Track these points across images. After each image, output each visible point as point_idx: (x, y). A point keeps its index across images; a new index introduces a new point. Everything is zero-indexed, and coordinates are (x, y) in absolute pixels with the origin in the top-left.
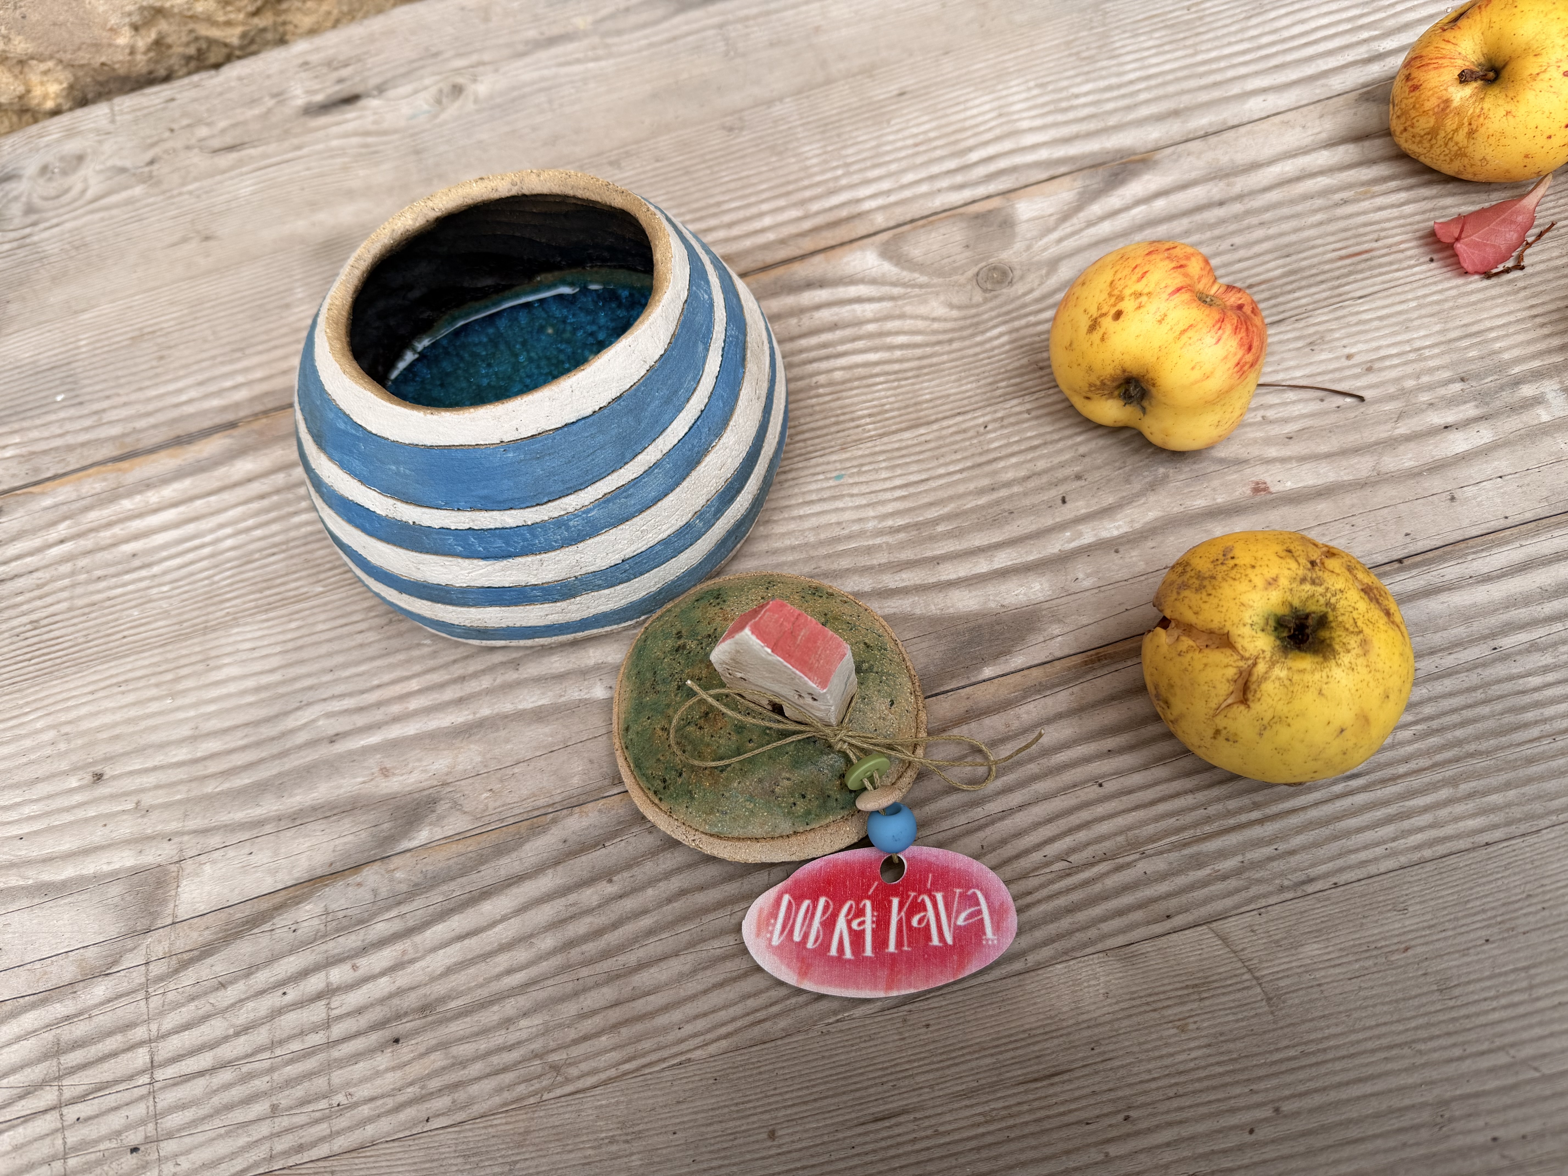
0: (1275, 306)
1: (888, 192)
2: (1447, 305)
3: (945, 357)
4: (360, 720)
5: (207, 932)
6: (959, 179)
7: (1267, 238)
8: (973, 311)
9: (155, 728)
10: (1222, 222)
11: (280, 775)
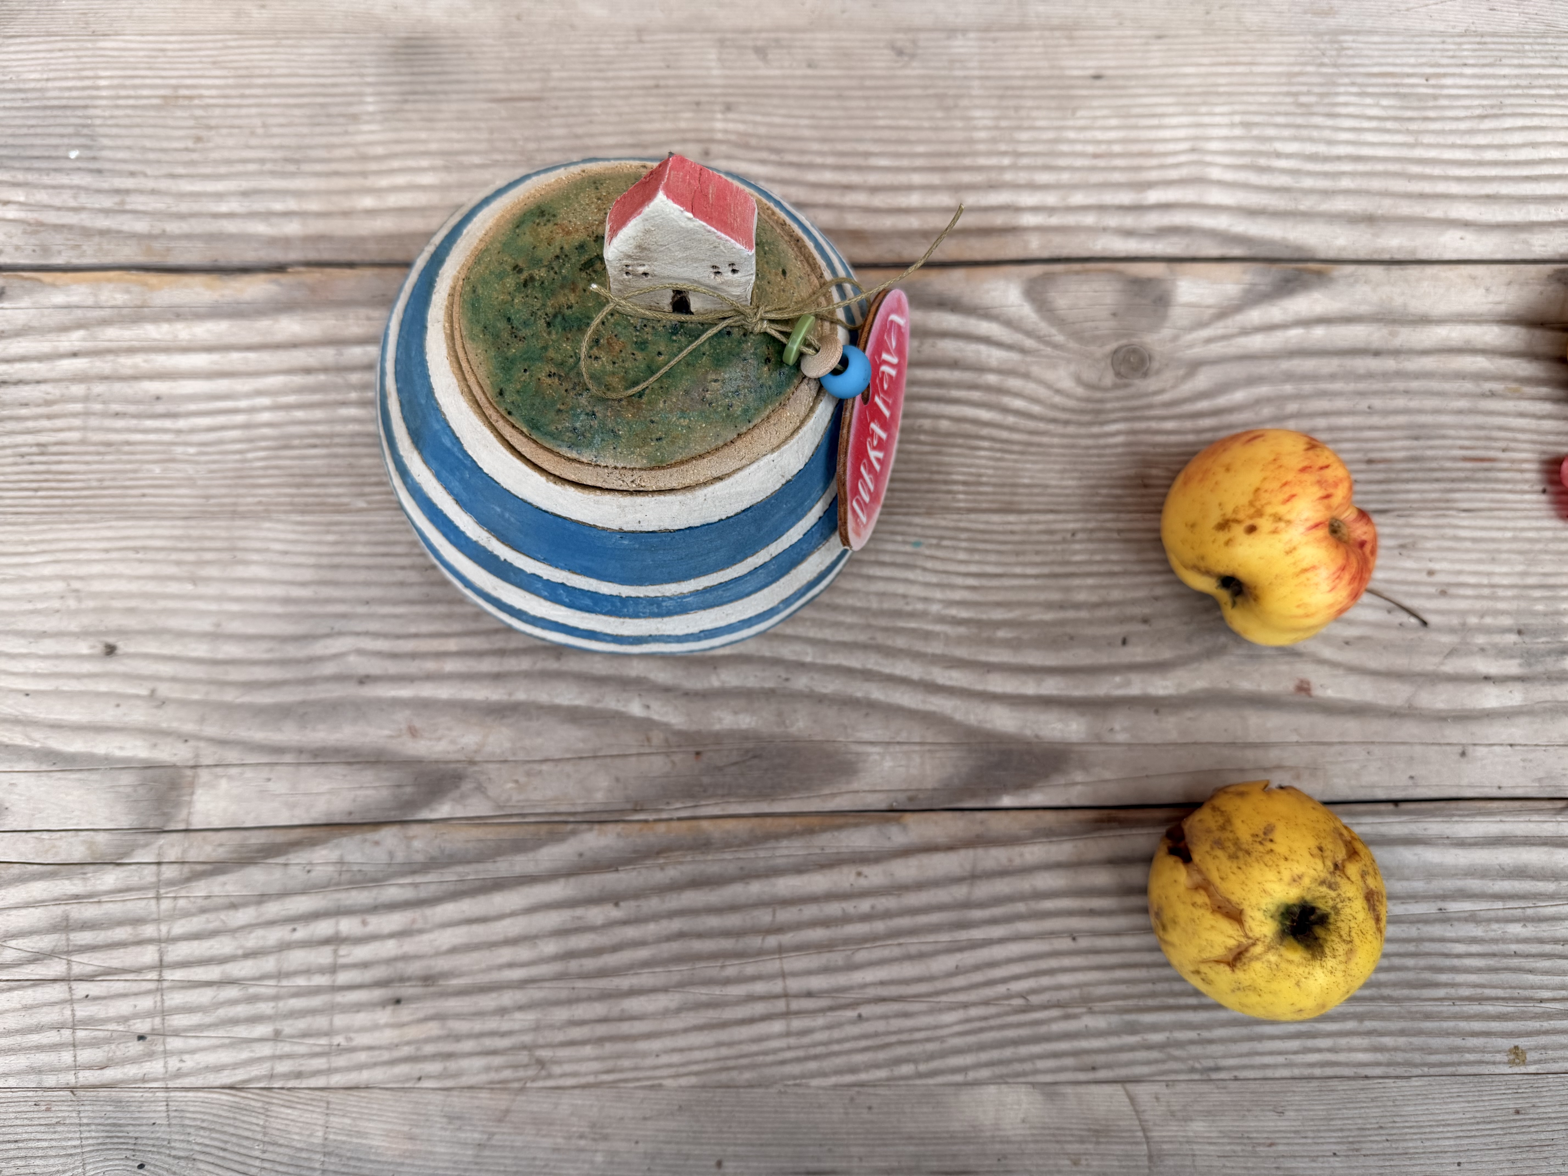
0: (1384, 492)
1: (1051, 210)
2: (1539, 546)
3: (1056, 441)
4: (393, 667)
5: (221, 850)
6: (1129, 221)
7: (1406, 411)
8: (1098, 395)
9: (174, 612)
10: (1370, 376)
11: (303, 703)
